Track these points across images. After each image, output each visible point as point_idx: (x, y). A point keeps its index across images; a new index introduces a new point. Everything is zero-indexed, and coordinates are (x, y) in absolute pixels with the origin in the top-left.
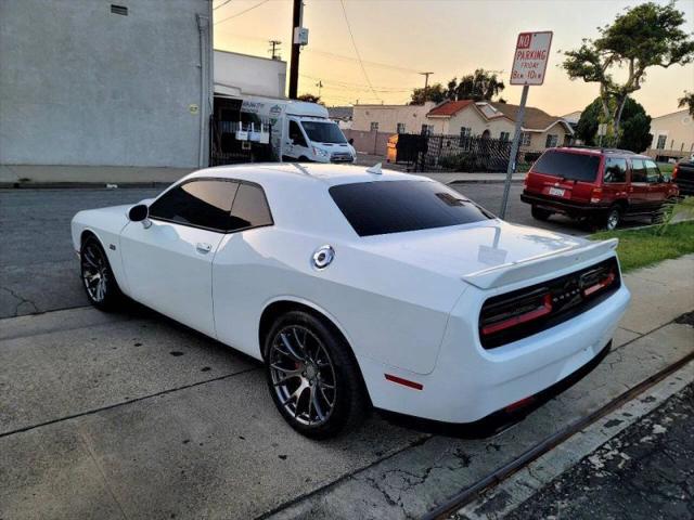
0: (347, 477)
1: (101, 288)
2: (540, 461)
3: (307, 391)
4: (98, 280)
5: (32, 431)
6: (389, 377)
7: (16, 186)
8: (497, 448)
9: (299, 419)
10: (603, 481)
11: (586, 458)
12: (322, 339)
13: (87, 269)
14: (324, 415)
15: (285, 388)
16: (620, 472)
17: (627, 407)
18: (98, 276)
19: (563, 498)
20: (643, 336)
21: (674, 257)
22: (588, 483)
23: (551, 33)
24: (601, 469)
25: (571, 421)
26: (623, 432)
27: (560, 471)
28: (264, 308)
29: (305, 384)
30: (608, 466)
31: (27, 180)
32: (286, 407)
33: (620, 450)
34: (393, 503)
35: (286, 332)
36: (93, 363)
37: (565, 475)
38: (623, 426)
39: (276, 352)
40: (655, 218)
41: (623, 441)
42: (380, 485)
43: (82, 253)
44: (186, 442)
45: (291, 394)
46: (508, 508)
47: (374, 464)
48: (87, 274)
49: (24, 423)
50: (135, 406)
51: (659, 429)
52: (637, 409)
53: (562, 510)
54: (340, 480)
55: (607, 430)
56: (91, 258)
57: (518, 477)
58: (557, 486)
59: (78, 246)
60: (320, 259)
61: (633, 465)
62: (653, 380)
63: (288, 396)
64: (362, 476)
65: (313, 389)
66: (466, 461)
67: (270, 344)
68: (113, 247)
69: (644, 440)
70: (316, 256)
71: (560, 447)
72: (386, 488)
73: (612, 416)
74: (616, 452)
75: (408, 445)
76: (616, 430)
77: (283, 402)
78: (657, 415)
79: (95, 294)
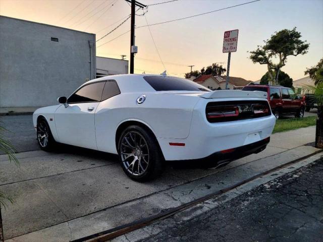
0: (155, 193)
1: (46, 140)
2: (241, 186)
3: (137, 161)
4: (44, 138)
5: (15, 184)
6: (171, 144)
7: (7, 114)
8: (223, 183)
9: (134, 174)
10: (270, 192)
11: (262, 185)
12: (142, 135)
13: (39, 133)
14: (144, 169)
15: (127, 163)
16: (277, 189)
17: (281, 170)
18: (45, 136)
19: (251, 196)
20: (289, 150)
21: (305, 127)
22: (263, 192)
23: (238, 30)
24: (269, 188)
25: (256, 174)
26: (279, 177)
27: (250, 189)
28: (117, 128)
29: (136, 158)
30: (271, 187)
31: (12, 112)
32: (129, 170)
33: (277, 182)
34: (176, 200)
35: (127, 136)
36: (42, 166)
37: (252, 190)
38: (279, 176)
39: (123, 146)
40: (298, 116)
41: (279, 180)
42: (170, 195)
43: (37, 128)
44: (84, 185)
45: (130, 164)
46: (227, 200)
47: (167, 189)
48: (40, 135)
49: (12, 181)
50: (61, 175)
51: (295, 176)
52: (286, 170)
53: (251, 200)
54: (152, 194)
55: (272, 177)
56: (41, 128)
57: (232, 191)
58: (249, 193)
59: (35, 124)
60: (140, 100)
61: (284, 187)
62: (293, 162)
63: (129, 165)
64: (162, 193)
65: (140, 159)
66: (209, 187)
67: (121, 143)
68: (51, 120)
69: (289, 179)
70: (138, 100)
71: (251, 182)
72: (173, 196)
73: (274, 173)
74: (276, 183)
75: (183, 183)
76: (276, 177)
77: (127, 168)
78: (295, 172)
79: (43, 144)
